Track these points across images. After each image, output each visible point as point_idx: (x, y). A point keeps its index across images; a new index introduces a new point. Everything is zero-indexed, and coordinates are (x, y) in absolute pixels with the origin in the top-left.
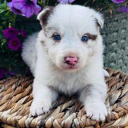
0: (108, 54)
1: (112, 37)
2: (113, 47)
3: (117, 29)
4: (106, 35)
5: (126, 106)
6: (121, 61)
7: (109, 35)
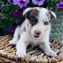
0: (54, 33)
1: (57, 25)
2: (57, 30)
3: (60, 22)
4: (55, 24)
5: (62, 57)
6: (59, 37)
7: (56, 24)
